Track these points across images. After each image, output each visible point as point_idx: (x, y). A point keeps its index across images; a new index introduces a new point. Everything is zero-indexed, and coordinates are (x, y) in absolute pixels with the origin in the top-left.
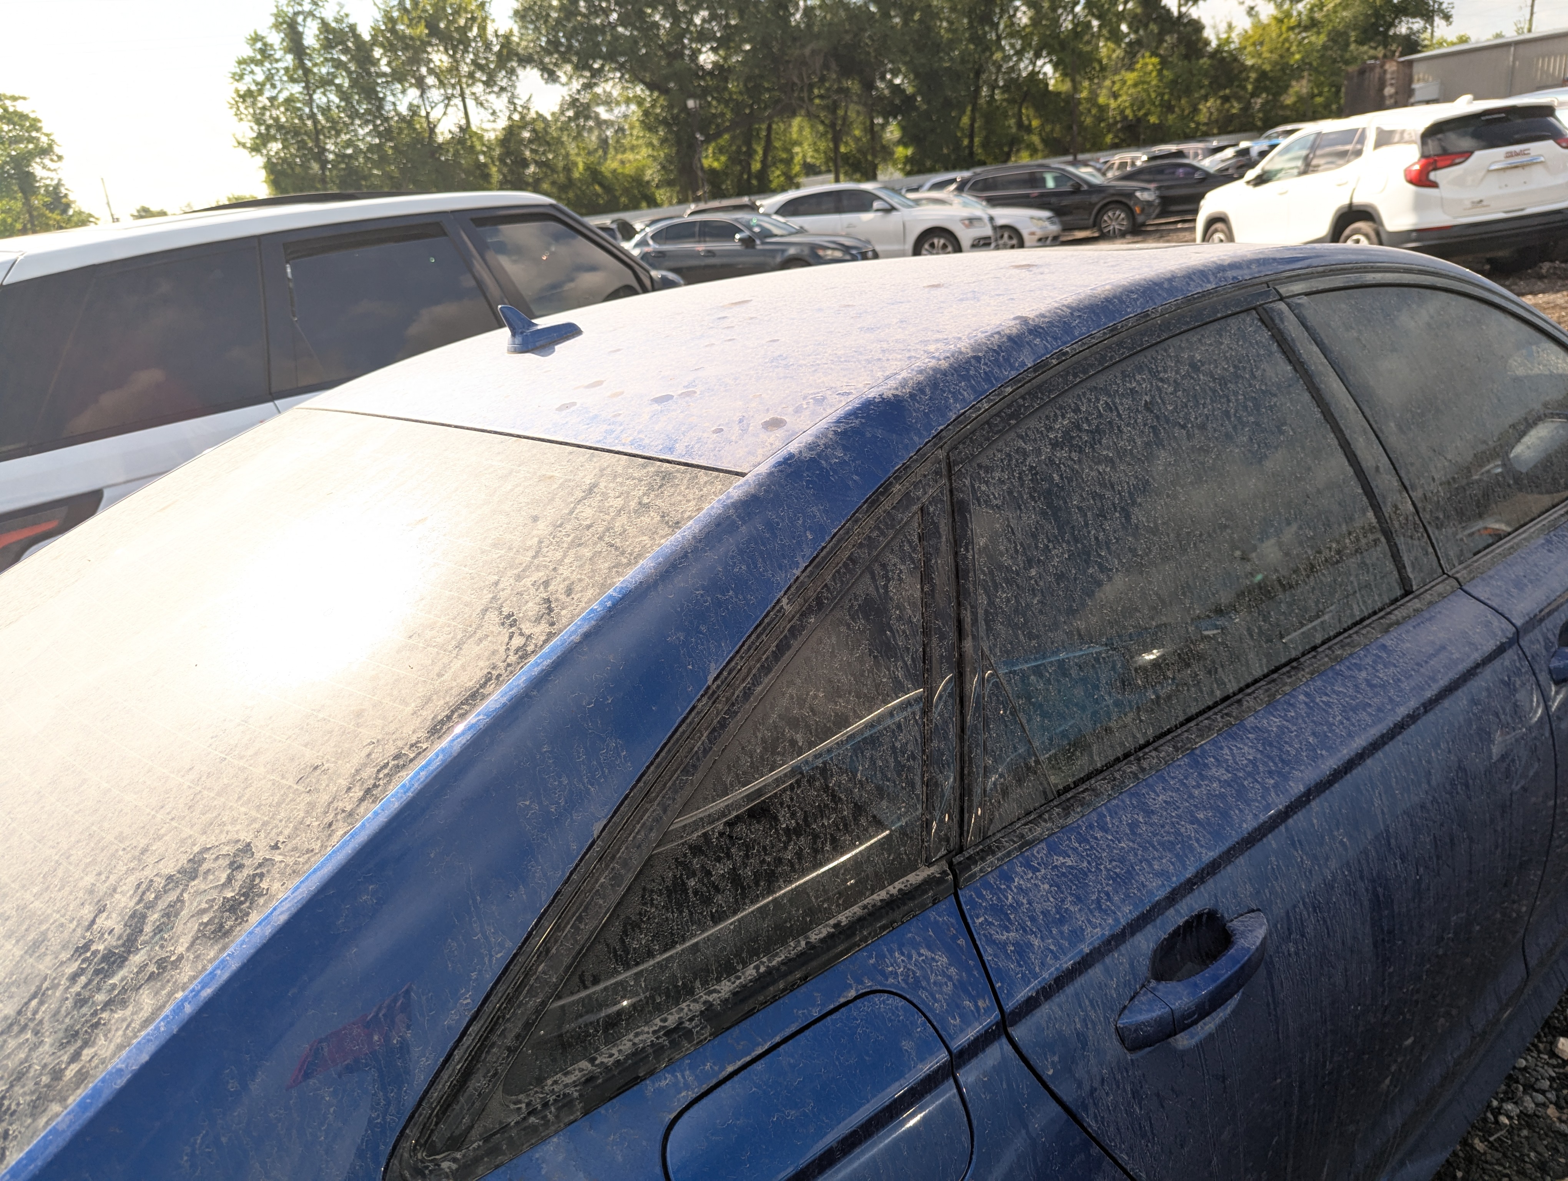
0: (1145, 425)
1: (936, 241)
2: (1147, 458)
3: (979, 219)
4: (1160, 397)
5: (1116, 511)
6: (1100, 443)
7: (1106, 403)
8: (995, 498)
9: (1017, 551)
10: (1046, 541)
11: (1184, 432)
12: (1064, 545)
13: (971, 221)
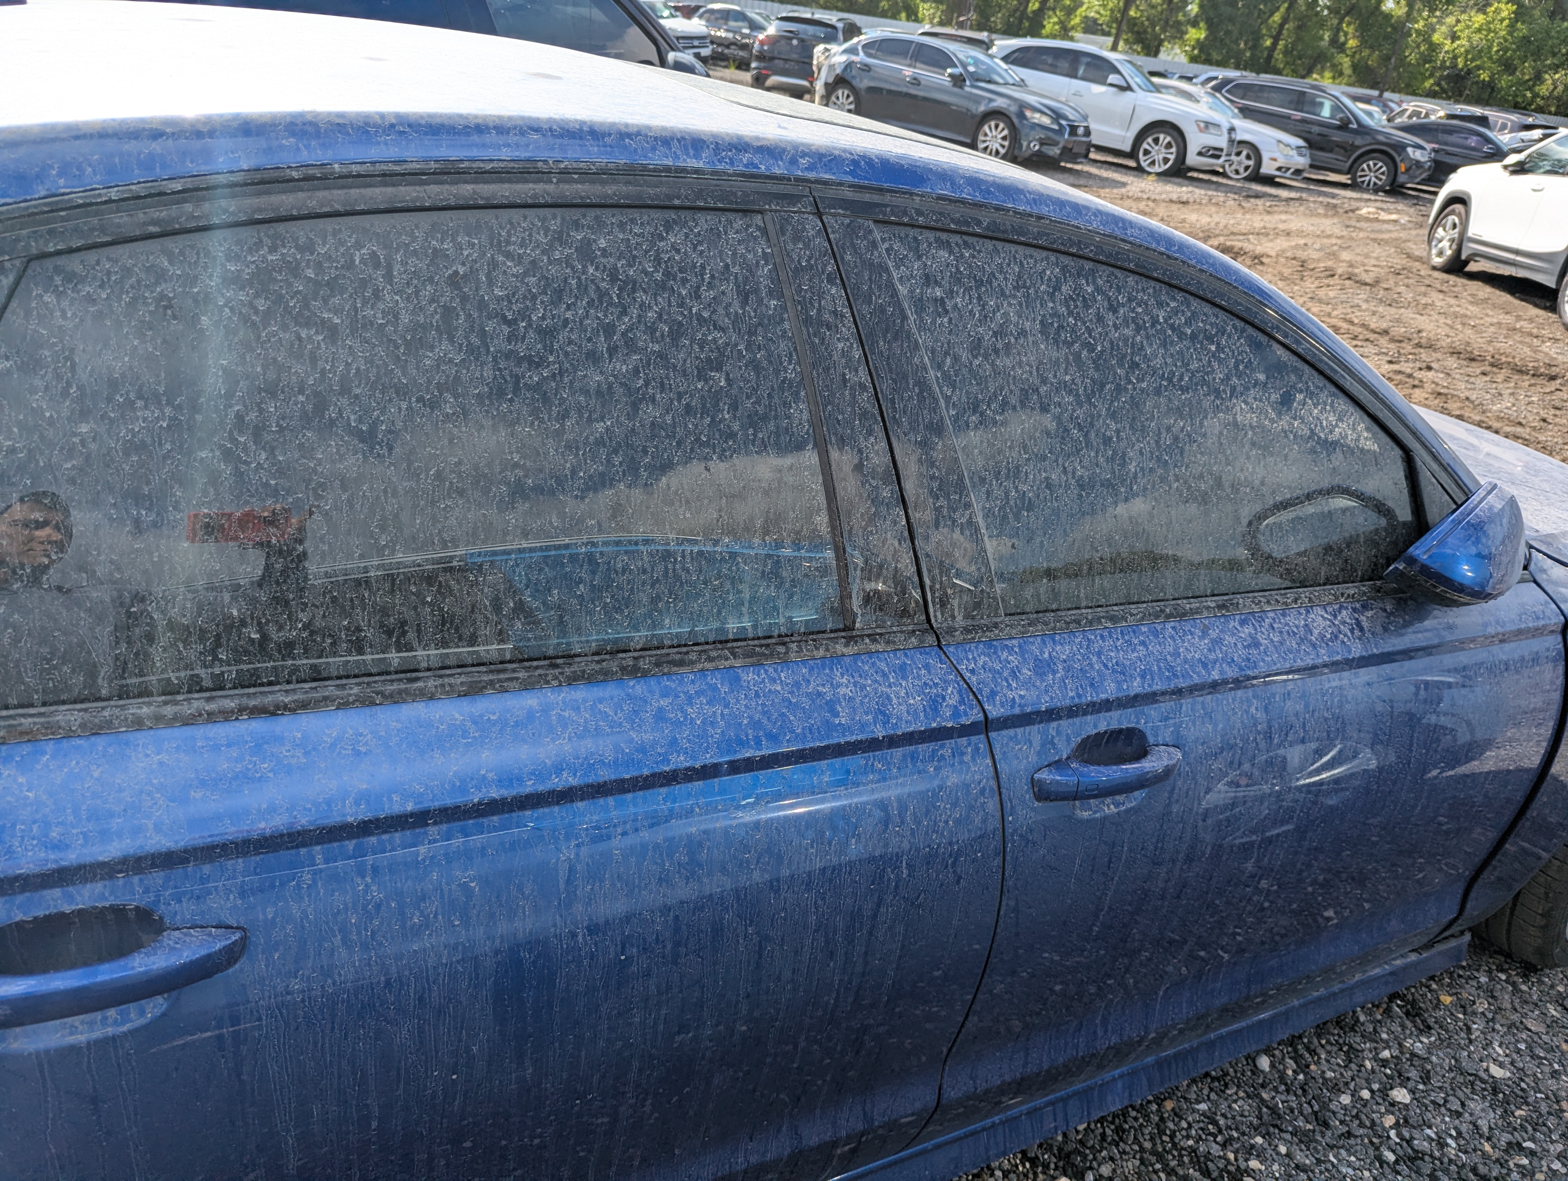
0: (432, 301)
1: (1162, 136)
2: (407, 344)
3: (1217, 126)
4: (488, 275)
5: (301, 391)
6: (325, 301)
7: (374, 254)
8: (64, 316)
9: (65, 393)
10: (132, 396)
11: (506, 330)
12: (168, 411)
13: (1208, 126)
